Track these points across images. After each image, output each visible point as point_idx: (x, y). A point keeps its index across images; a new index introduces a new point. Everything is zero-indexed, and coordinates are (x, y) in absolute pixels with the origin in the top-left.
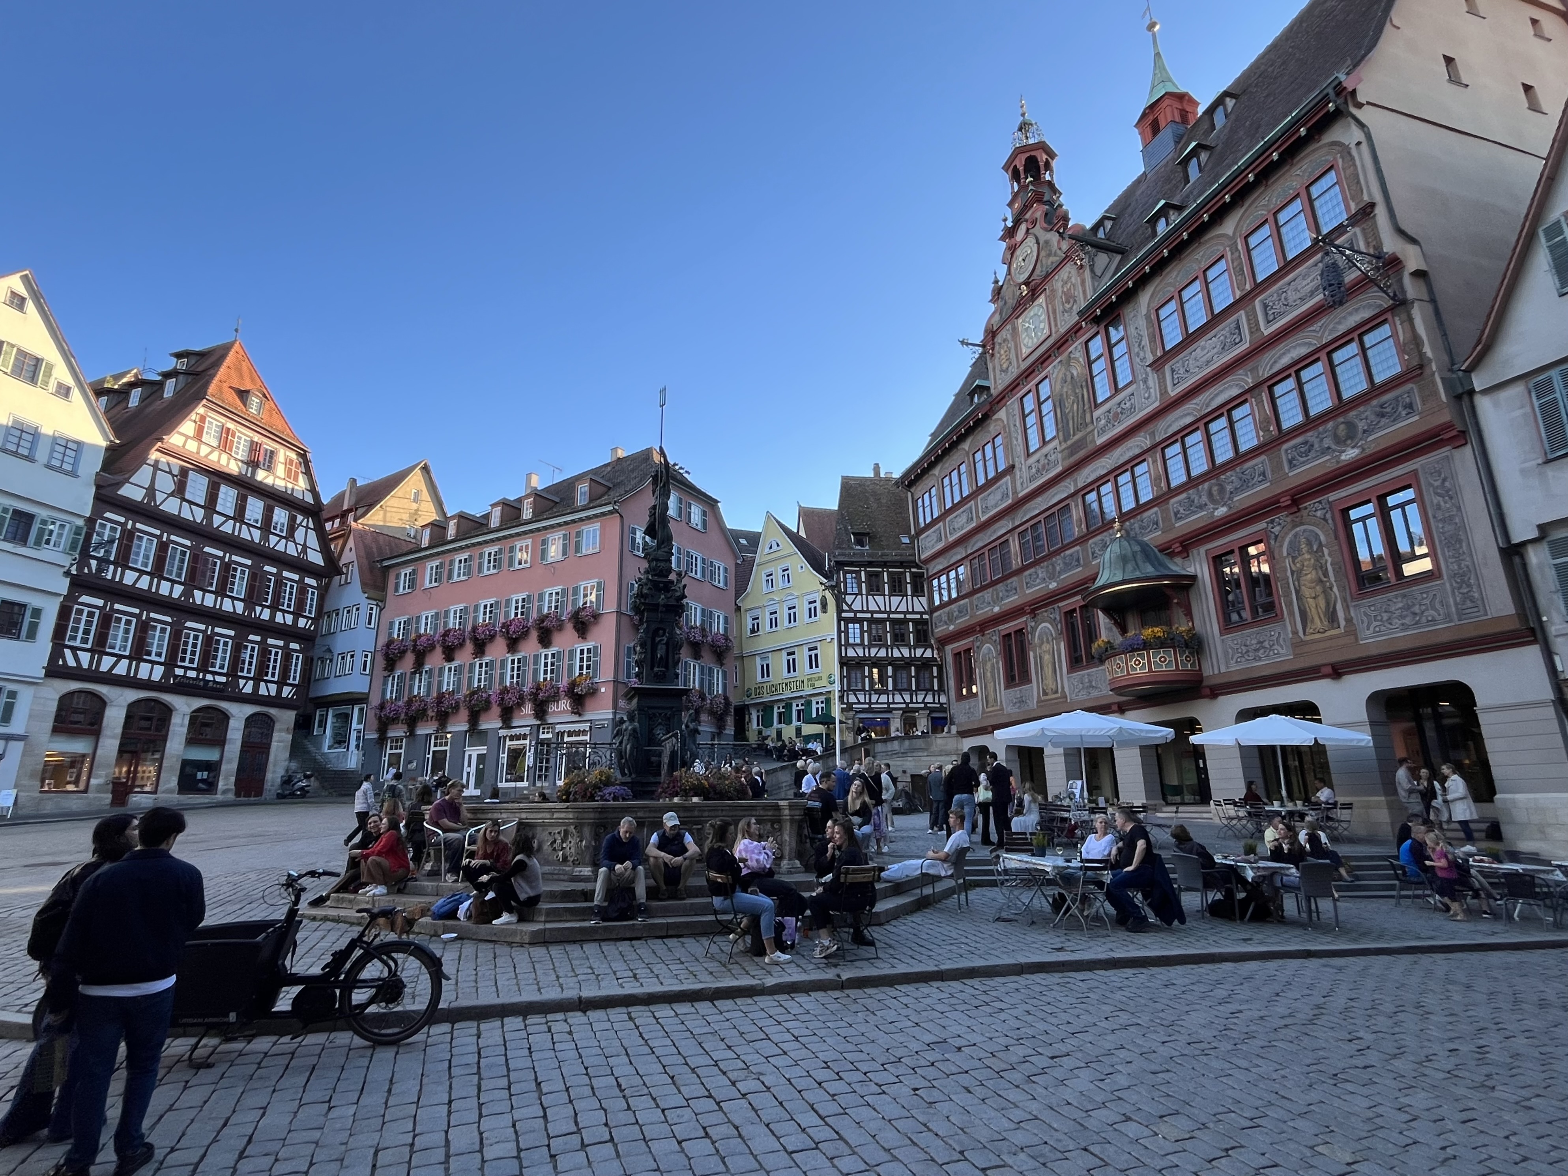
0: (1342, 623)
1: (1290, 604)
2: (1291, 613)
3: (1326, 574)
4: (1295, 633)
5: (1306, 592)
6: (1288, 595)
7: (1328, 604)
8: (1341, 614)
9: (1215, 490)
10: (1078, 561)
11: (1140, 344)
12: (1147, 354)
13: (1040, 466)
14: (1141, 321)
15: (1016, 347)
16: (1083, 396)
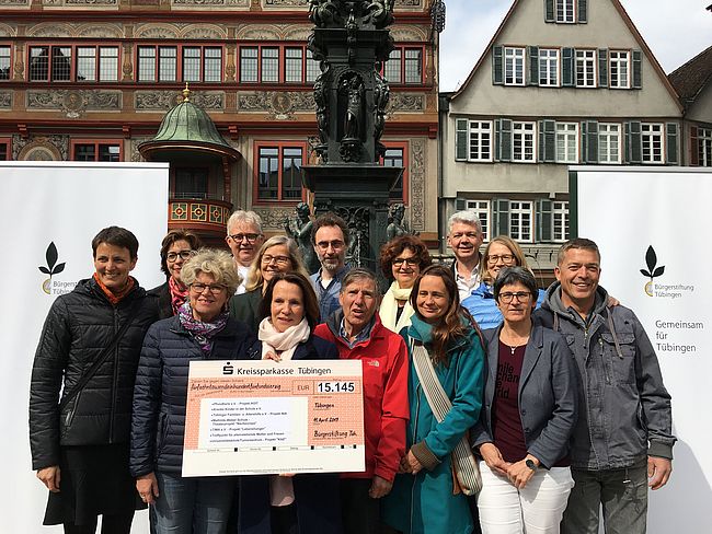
9: (280, 99)
10: (117, 103)
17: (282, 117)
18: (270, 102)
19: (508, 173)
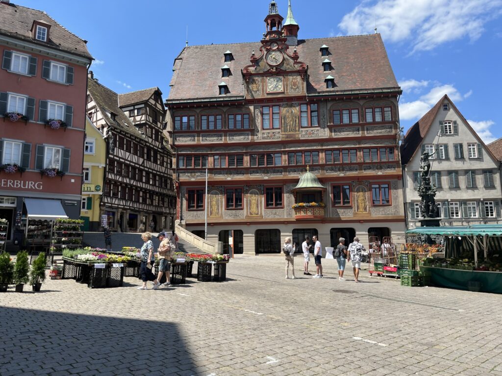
0: (368, 211)
1: (355, 203)
2: (355, 206)
3: (365, 198)
4: (355, 211)
5: (359, 201)
6: (354, 201)
7: (365, 205)
8: (368, 209)
9: (341, 169)
10: (281, 173)
11: (323, 117)
12: (326, 121)
13: (269, 135)
14: (325, 110)
15: (263, 86)
16: (296, 121)
17: (342, 175)
18: (337, 170)
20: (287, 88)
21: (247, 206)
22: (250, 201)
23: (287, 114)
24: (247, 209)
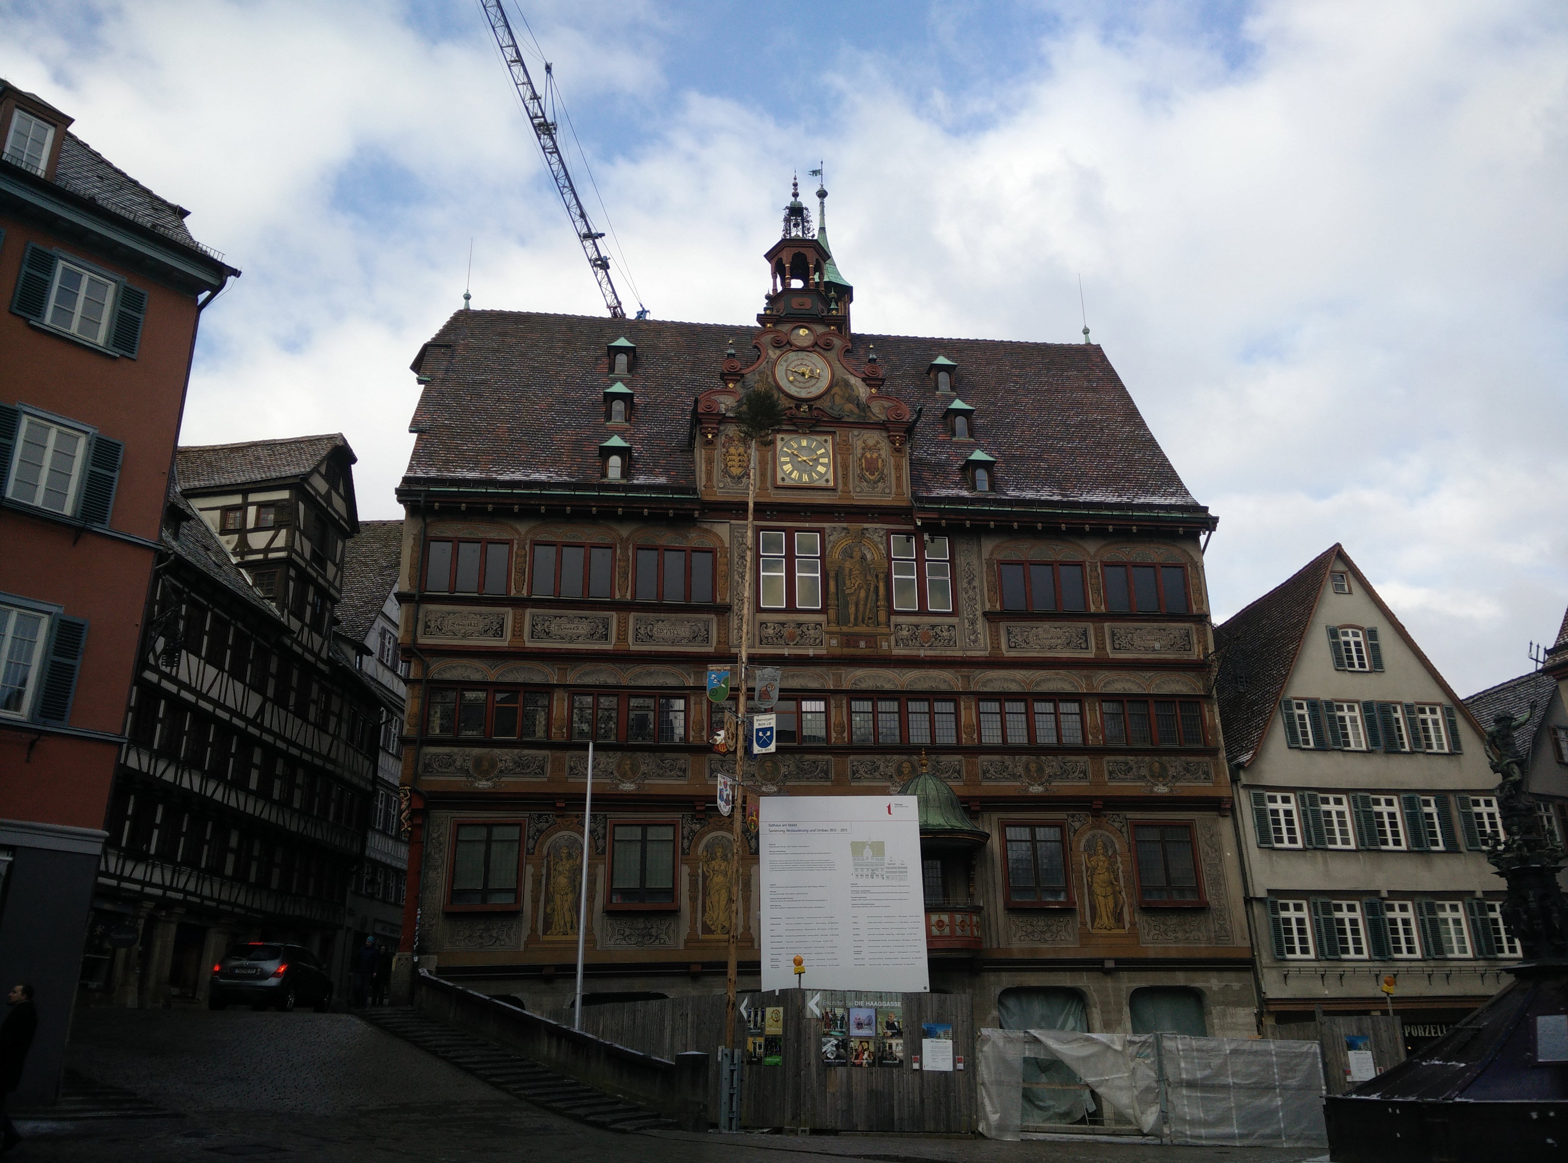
0: (1127, 926)
2: (1082, 904)
7: (1116, 904)
8: (1126, 917)
9: (1033, 767)
10: (826, 773)
11: (969, 583)
12: (978, 598)
13: (785, 632)
14: (975, 562)
15: (763, 462)
16: (877, 588)
17: (1036, 789)
18: (1020, 770)
19: (1325, 862)
20: (845, 476)
21: (693, 899)
22: (705, 878)
23: (848, 565)
24: (694, 910)
